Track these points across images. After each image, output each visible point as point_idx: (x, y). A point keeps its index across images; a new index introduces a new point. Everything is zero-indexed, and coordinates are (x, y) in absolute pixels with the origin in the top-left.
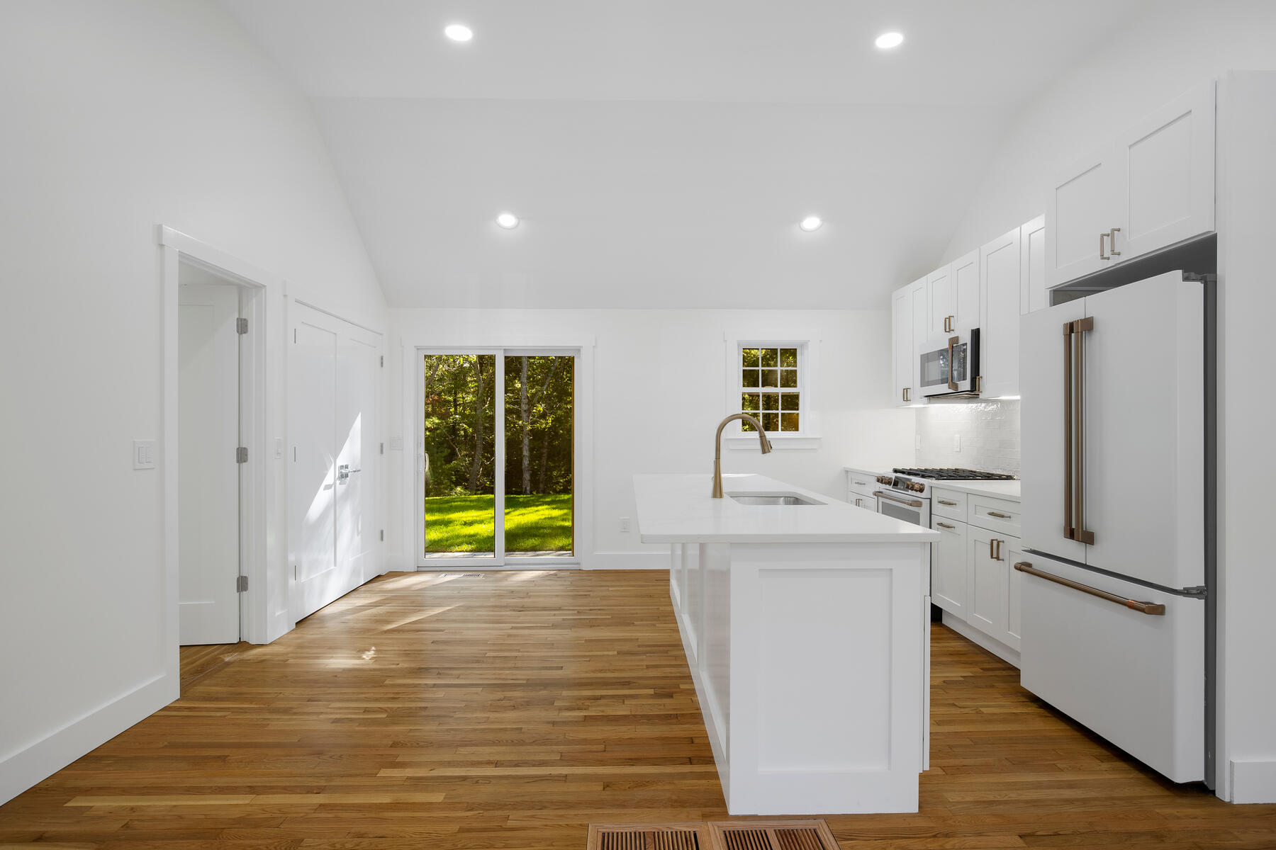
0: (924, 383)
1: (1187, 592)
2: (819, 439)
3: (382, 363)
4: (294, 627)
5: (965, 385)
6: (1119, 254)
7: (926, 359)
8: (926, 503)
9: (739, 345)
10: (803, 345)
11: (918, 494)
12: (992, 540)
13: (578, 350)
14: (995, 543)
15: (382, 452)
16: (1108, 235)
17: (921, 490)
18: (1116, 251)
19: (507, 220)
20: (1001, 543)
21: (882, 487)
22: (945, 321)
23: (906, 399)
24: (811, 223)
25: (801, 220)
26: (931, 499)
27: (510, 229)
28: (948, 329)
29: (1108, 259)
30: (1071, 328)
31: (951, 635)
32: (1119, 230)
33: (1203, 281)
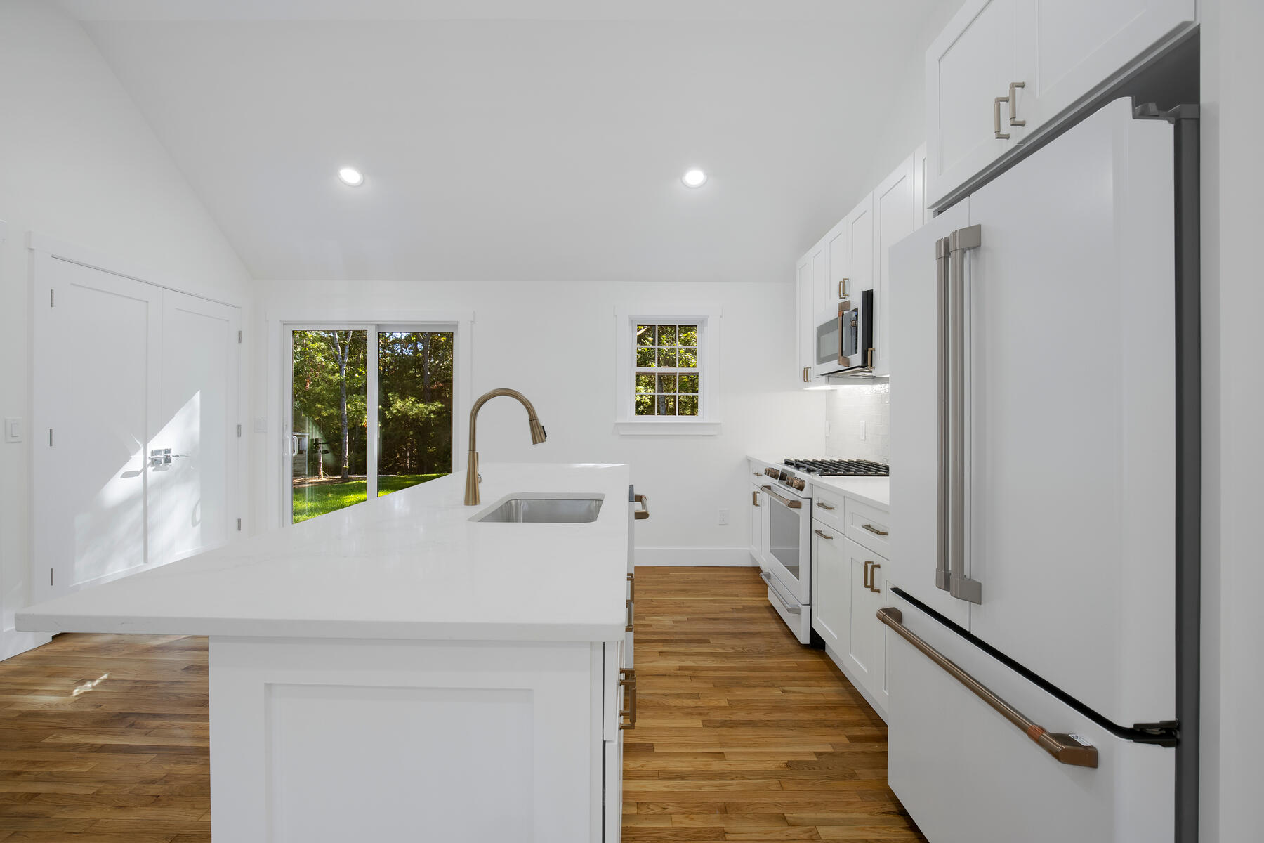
0: (821, 360)
1: (1140, 733)
2: (720, 424)
3: (240, 339)
4: (51, 640)
5: (856, 359)
6: (1023, 124)
7: (822, 330)
8: (806, 504)
9: (632, 321)
10: (703, 321)
11: (799, 493)
12: (867, 563)
13: (456, 326)
14: (869, 566)
15: (239, 434)
16: (1007, 100)
17: (801, 488)
18: (1018, 119)
19: (350, 176)
20: (876, 570)
21: (769, 481)
22: (840, 285)
23: (806, 378)
24: (695, 177)
25: (681, 174)
26: (811, 499)
27: (355, 187)
28: (842, 292)
29: (1007, 137)
30: (946, 250)
31: (830, 673)
32: (1022, 86)
33: (1173, 119)
